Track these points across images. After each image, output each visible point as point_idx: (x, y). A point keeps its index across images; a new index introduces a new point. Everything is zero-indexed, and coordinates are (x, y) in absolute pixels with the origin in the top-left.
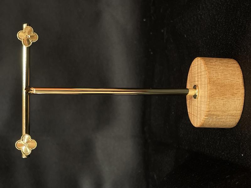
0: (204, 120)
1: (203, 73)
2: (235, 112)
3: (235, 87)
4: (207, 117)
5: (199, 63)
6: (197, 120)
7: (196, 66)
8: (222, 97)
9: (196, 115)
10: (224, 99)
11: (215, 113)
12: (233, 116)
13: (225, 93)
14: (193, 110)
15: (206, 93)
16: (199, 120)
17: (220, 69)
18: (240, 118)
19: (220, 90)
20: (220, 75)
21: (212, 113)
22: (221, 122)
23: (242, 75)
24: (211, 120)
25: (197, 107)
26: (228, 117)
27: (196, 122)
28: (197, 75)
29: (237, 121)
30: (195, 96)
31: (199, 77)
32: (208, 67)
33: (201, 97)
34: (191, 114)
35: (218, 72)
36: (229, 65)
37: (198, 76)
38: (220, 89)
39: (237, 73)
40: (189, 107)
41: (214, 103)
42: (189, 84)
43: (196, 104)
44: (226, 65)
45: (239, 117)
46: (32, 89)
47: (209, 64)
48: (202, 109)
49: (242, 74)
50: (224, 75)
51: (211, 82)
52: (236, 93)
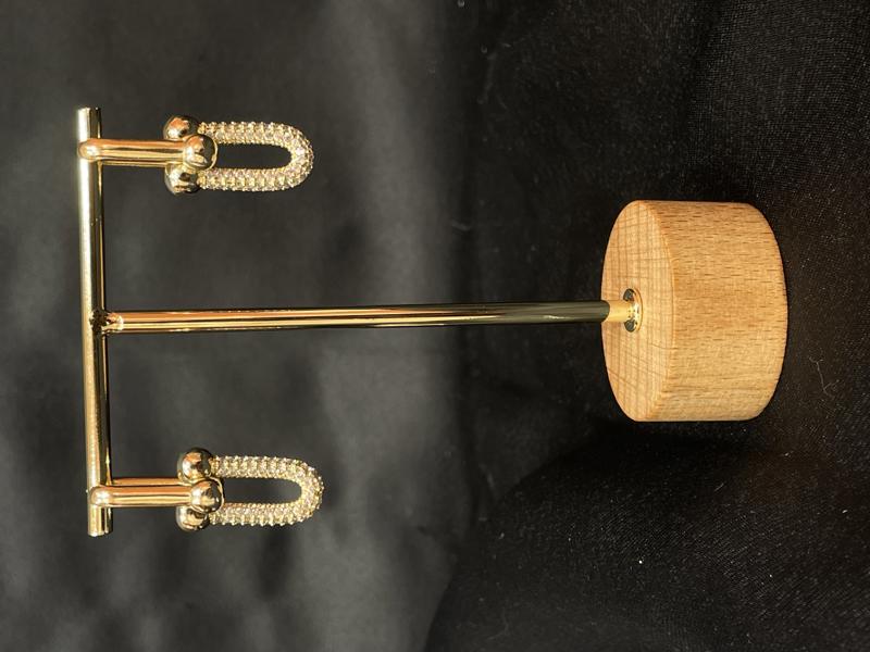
0: (660, 402)
1: (656, 255)
2: (757, 376)
3: (758, 300)
4: (668, 395)
5: (643, 220)
6: (637, 398)
7: (633, 230)
8: (717, 332)
9: (634, 383)
10: (724, 337)
11: (695, 382)
12: (751, 389)
13: (728, 319)
14: (622, 363)
15: (667, 319)
16: (642, 398)
17: (711, 242)
18: (771, 395)
19: (710, 311)
20: (709, 264)
21: (684, 384)
22: (714, 406)
23: (780, 262)
24: (682, 403)
25: (638, 358)
26: (736, 392)
27: (633, 404)
28: (635, 257)
29: (764, 402)
30: (630, 325)
31: (644, 264)
32: (671, 236)
33: (650, 328)
34: (618, 375)
35: (704, 252)
36: (738, 229)
37: (639, 260)
38: (712, 308)
39: (764, 252)
40: (611, 354)
41: (693, 352)
42: (609, 282)
43: (635, 347)
44: (729, 227)
45: (770, 392)
46: (113, 319)
47: (676, 225)
48: (655, 367)
49: (778, 256)
50: (723, 261)
51: (684, 285)
52: (761, 317)
